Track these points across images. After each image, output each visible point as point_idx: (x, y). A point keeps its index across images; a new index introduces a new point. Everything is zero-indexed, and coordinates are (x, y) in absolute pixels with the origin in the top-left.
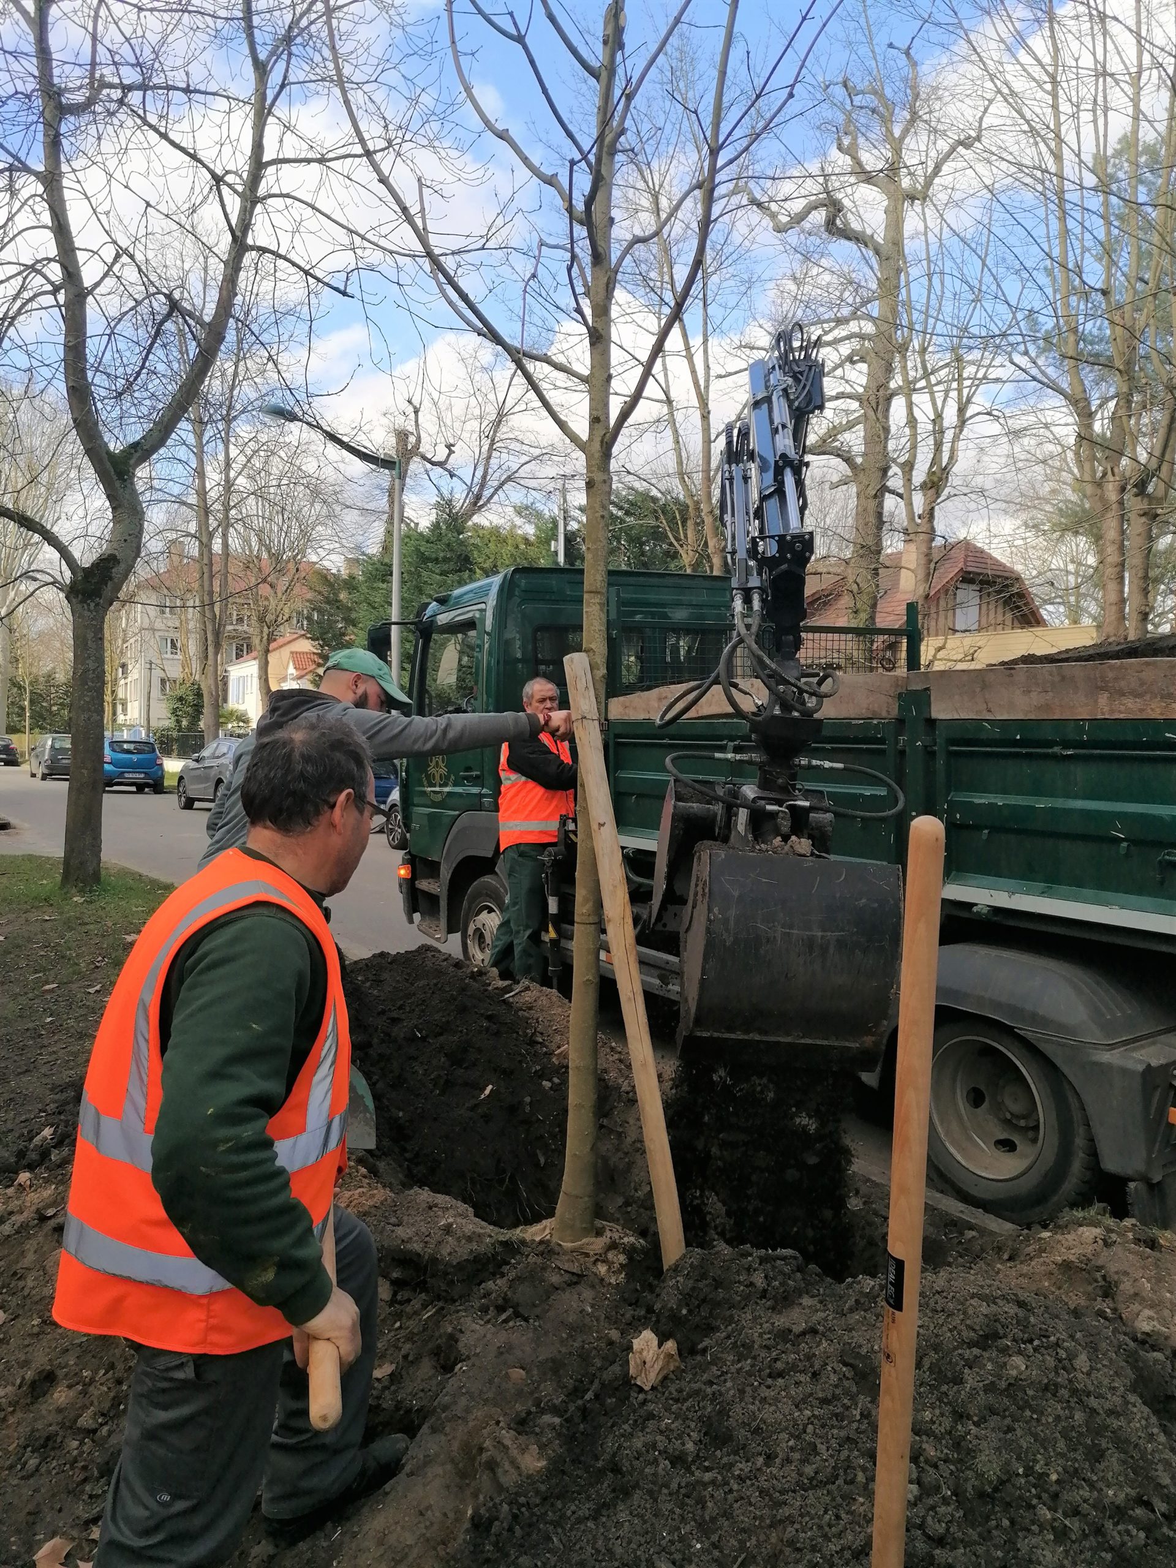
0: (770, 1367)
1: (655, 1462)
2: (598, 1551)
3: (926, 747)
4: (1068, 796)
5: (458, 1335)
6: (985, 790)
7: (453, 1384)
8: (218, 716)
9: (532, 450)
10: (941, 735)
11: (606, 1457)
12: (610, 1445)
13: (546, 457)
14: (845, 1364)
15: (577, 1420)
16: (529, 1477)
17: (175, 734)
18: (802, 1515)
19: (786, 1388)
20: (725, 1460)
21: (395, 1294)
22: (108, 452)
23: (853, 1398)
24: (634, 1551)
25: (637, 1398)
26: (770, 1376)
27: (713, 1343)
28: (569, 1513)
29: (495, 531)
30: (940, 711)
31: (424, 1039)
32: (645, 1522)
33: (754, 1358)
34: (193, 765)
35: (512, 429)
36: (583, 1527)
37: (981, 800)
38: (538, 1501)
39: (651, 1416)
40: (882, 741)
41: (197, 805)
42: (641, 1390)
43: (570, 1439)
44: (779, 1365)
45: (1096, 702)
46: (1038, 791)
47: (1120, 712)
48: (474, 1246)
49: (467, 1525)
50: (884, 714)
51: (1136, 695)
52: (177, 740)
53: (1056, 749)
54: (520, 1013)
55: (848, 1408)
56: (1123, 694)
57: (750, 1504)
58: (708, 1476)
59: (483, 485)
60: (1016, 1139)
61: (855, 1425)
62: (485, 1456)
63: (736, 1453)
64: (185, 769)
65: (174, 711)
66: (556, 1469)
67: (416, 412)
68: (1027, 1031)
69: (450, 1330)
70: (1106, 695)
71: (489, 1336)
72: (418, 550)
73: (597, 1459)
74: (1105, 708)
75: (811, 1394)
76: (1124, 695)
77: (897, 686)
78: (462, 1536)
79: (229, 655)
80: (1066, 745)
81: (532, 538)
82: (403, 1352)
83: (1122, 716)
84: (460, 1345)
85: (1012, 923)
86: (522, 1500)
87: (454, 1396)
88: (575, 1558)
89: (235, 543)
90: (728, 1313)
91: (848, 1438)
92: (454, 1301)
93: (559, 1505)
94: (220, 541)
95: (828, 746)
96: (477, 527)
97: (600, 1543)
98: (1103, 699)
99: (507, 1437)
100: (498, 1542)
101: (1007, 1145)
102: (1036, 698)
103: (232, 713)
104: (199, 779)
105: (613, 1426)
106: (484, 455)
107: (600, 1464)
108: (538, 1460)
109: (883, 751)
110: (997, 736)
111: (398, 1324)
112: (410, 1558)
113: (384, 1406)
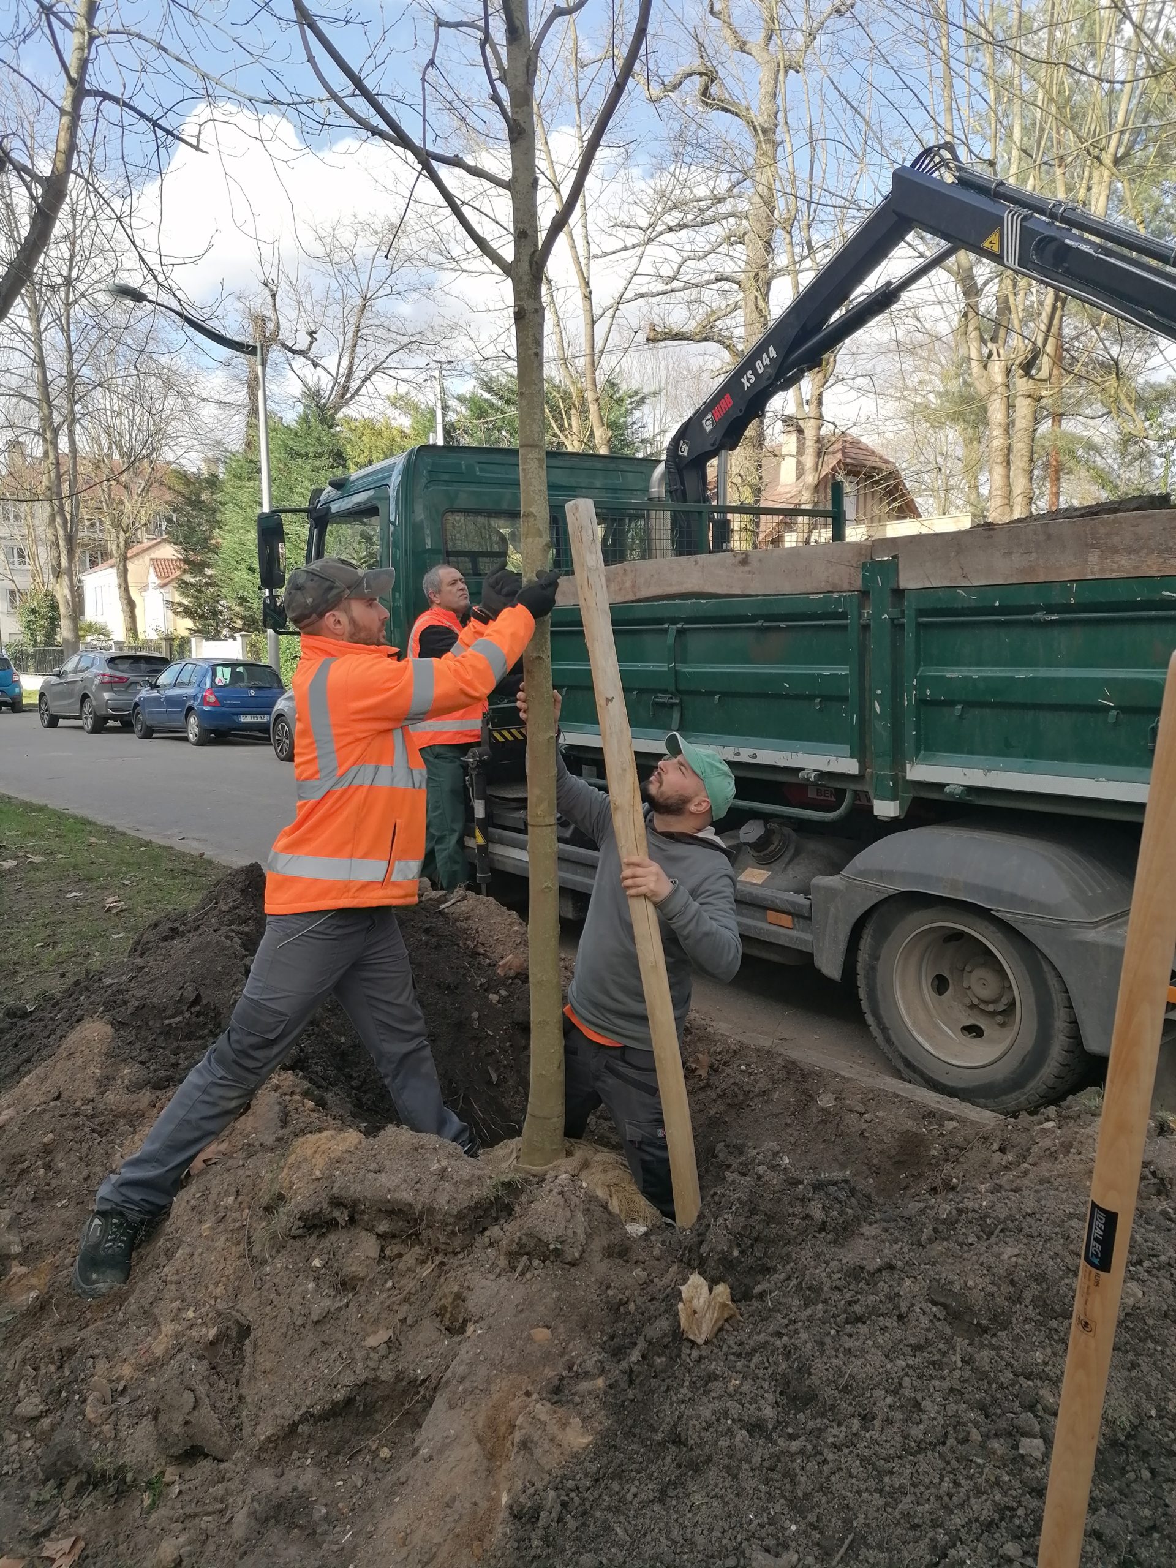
0: (845, 1311)
1: (729, 1432)
2: (675, 1543)
3: (892, 620)
4: (1049, 665)
5: (466, 1293)
6: (957, 663)
7: (466, 1351)
8: (76, 628)
9: (399, 338)
10: (910, 604)
11: (665, 1427)
12: (669, 1415)
13: (415, 346)
14: (935, 1303)
15: (624, 1385)
16: (575, 1455)
17: (30, 650)
18: (914, 1485)
19: (872, 1335)
20: (811, 1424)
21: (382, 1250)
23: (948, 1341)
24: (719, 1540)
25: (689, 1356)
26: (847, 1322)
27: (771, 1286)
28: (629, 1497)
29: (370, 424)
30: (908, 580)
32: (727, 1504)
33: (825, 1302)
34: (55, 680)
35: (377, 314)
36: (649, 1513)
37: (953, 673)
38: (588, 1483)
39: (712, 1377)
40: (844, 616)
41: (61, 722)
42: (693, 1344)
43: (617, 1409)
44: (858, 1309)
45: (1086, 561)
46: (1017, 661)
47: (1113, 571)
48: (475, 1191)
49: (504, 1514)
50: (846, 587)
51: (1130, 551)
52: (33, 657)
53: (1039, 615)
54: (458, 924)
55: (944, 1354)
56: (1114, 550)
57: (851, 1476)
58: (795, 1446)
59: (349, 376)
60: (982, 1024)
61: (957, 1373)
62: (518, 1436)
63: (823, 1415)
64: (46, 685)
65: (29, 625)
66: (606, 1444)
67: (274, 296)
68: (1006, 913)
69: (456, 1289)
70: (1097, 552)
71: (503, 1293)
72: (285, 446)
73: (656, 1431)
74: (1095, 567)
75: (901, 1341)
76: (1117, 552)
77: (861, 555)
78: (501, 1530)
79: (83, 563)
80: (1050, 609)
81: (408, 431)
82: (400, 1316)
83: (1114, 575)
84: (470, 1304)
85: (984, 802)
86: (570, 1484)
87: (470, 1365)
88: (649, 1551)
89: (82, 442)
90: (784, 1251)
91: (952, 1390)
92: (456, 1254)
93: (616, 1486)
94: (66, 439)
95: (783, 625)
96: (348, 419)
97: (676, 1533)
98: (1093, 558)
99: (542, 1410)
100: (547, 1536)
101: (973, 1031)
102: (1018, 560)
103: (90, 626)
104: (62, 696)
105: (668, 1389)
106: (349, 344)
107: (659, 1437)
108: (583, 1434)
109: (845, 627)
110: (973, 604)
111: (389, 1284)
112: (440, 1558)
113: (383, 1377)
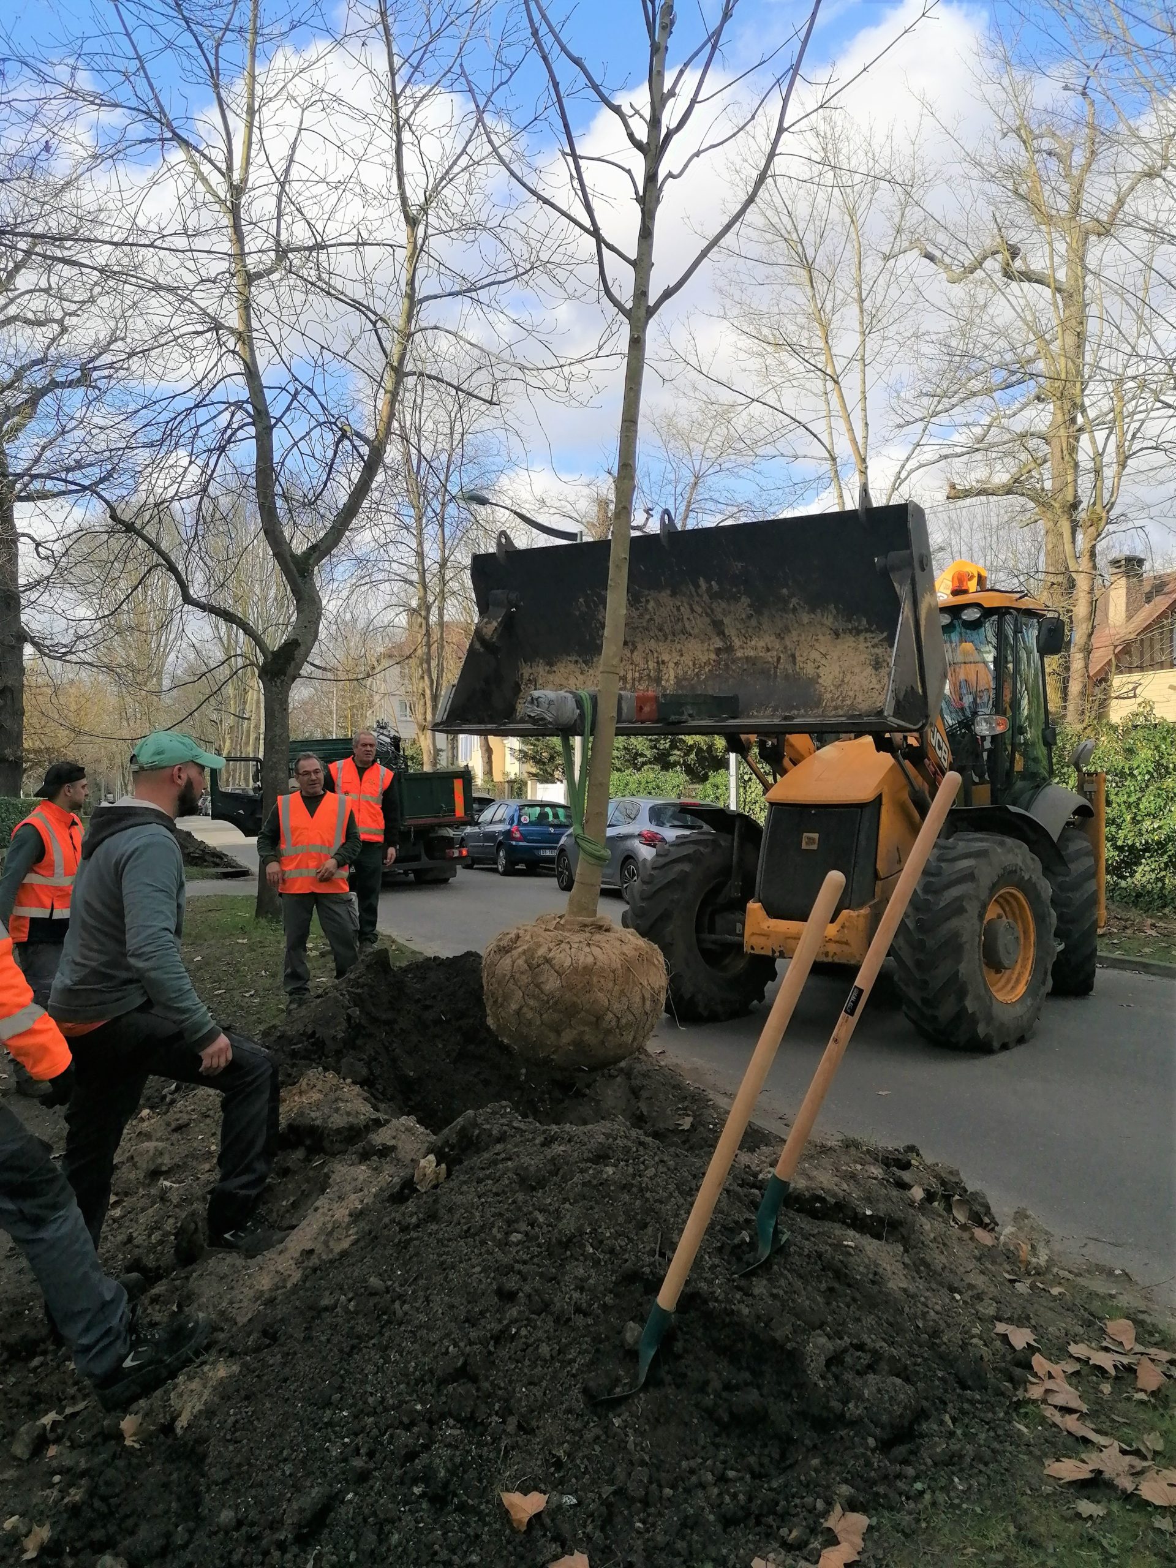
22: (293, 555)
31: (448, 1021)
94: (436, 613)
